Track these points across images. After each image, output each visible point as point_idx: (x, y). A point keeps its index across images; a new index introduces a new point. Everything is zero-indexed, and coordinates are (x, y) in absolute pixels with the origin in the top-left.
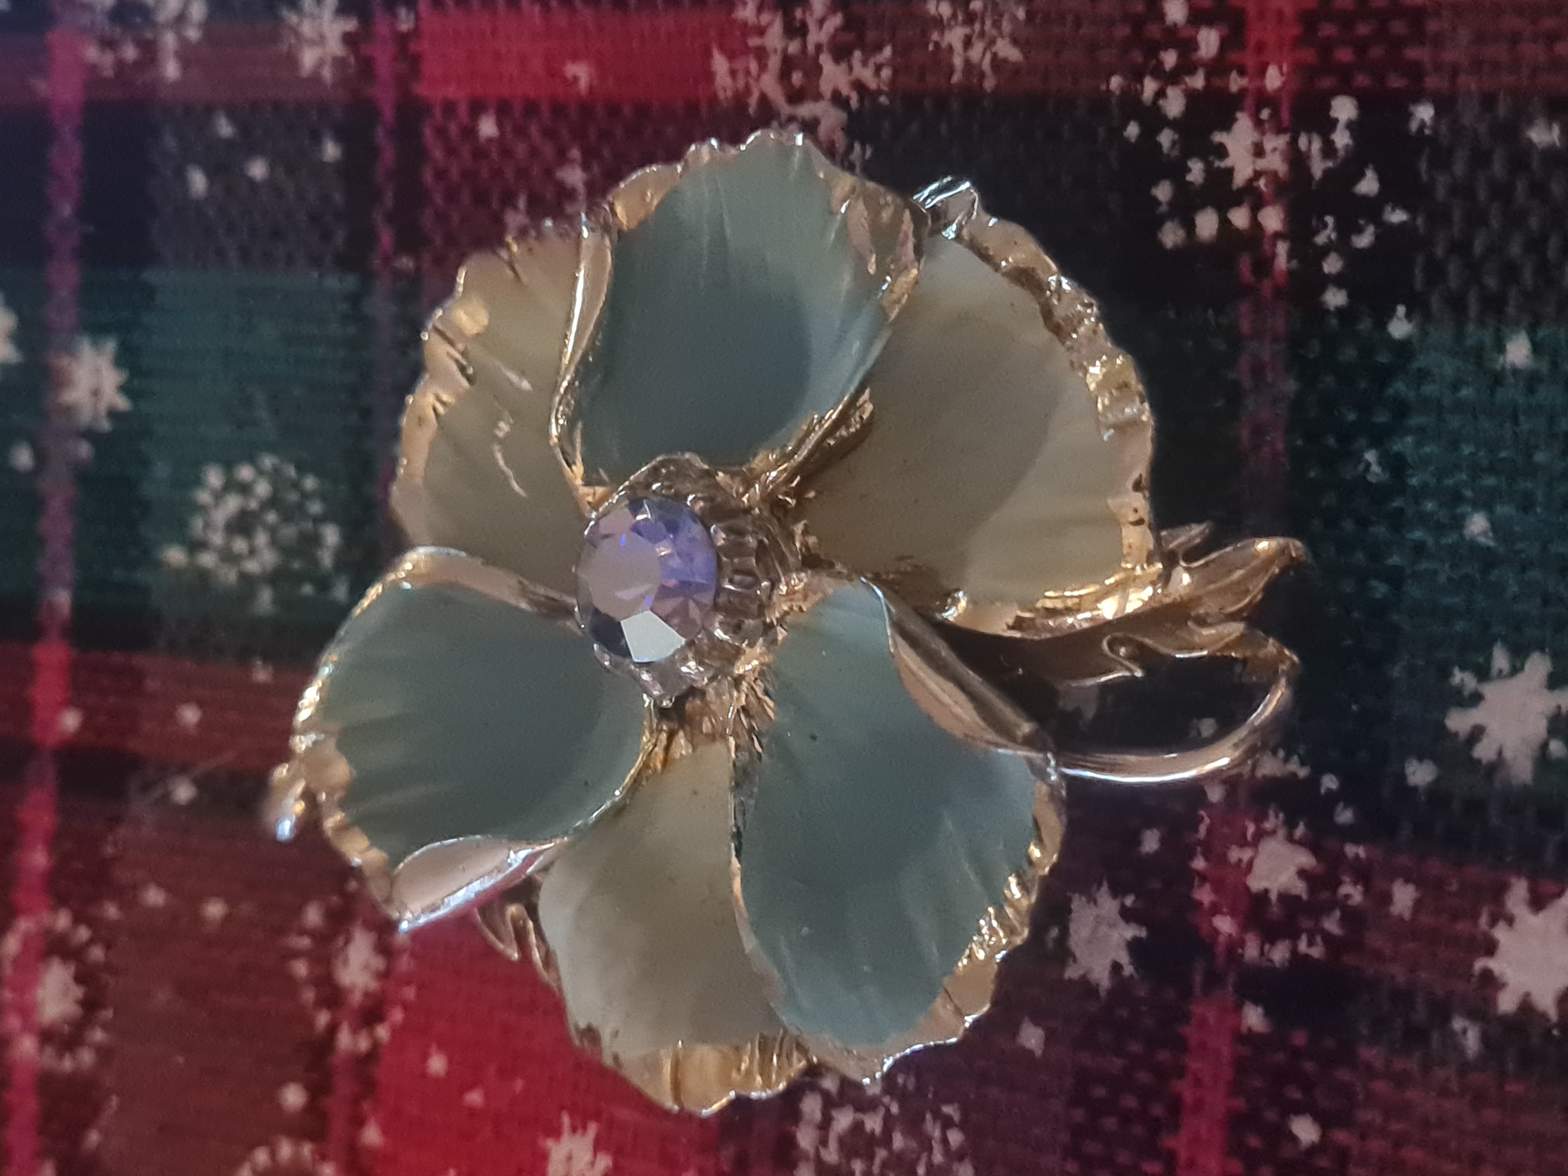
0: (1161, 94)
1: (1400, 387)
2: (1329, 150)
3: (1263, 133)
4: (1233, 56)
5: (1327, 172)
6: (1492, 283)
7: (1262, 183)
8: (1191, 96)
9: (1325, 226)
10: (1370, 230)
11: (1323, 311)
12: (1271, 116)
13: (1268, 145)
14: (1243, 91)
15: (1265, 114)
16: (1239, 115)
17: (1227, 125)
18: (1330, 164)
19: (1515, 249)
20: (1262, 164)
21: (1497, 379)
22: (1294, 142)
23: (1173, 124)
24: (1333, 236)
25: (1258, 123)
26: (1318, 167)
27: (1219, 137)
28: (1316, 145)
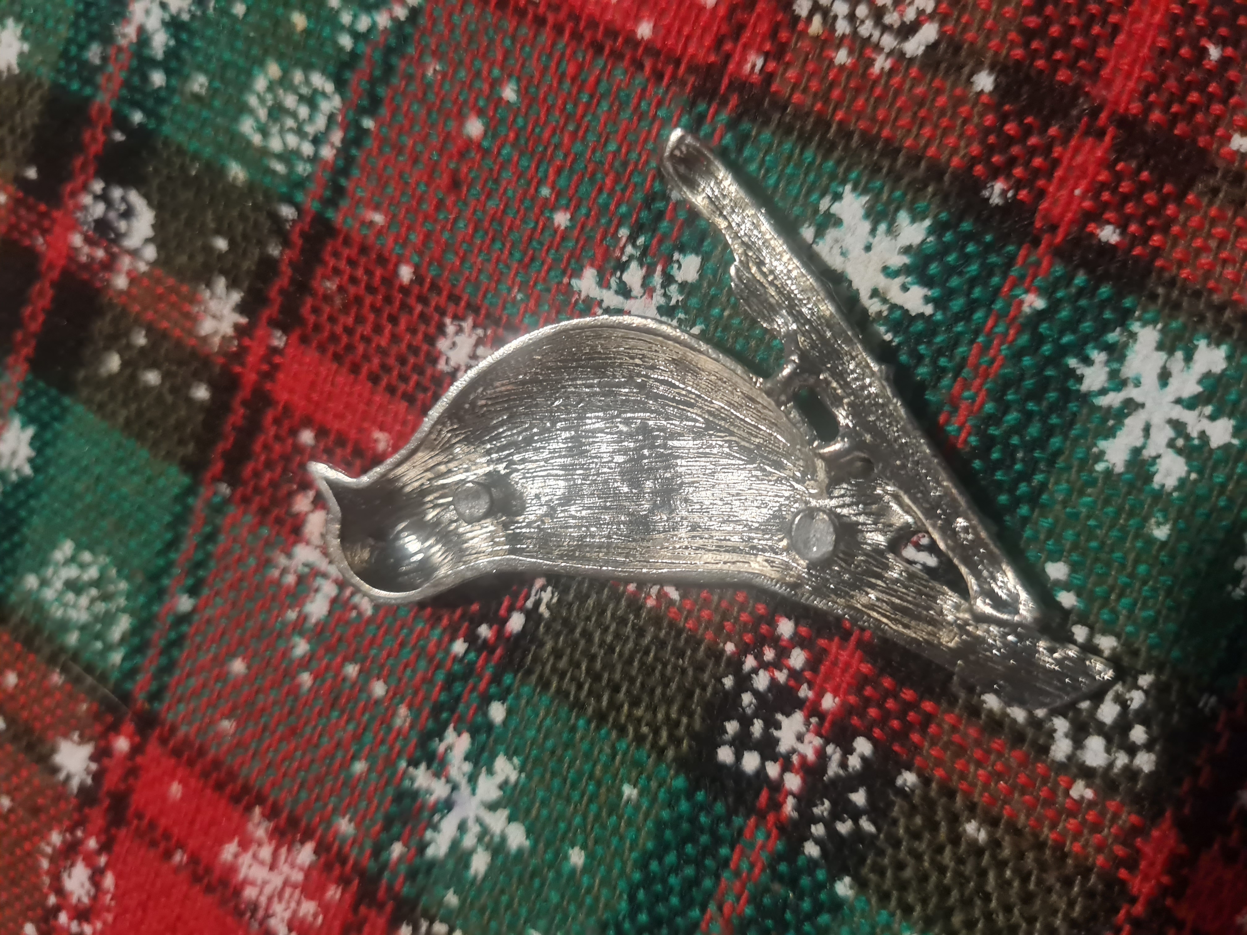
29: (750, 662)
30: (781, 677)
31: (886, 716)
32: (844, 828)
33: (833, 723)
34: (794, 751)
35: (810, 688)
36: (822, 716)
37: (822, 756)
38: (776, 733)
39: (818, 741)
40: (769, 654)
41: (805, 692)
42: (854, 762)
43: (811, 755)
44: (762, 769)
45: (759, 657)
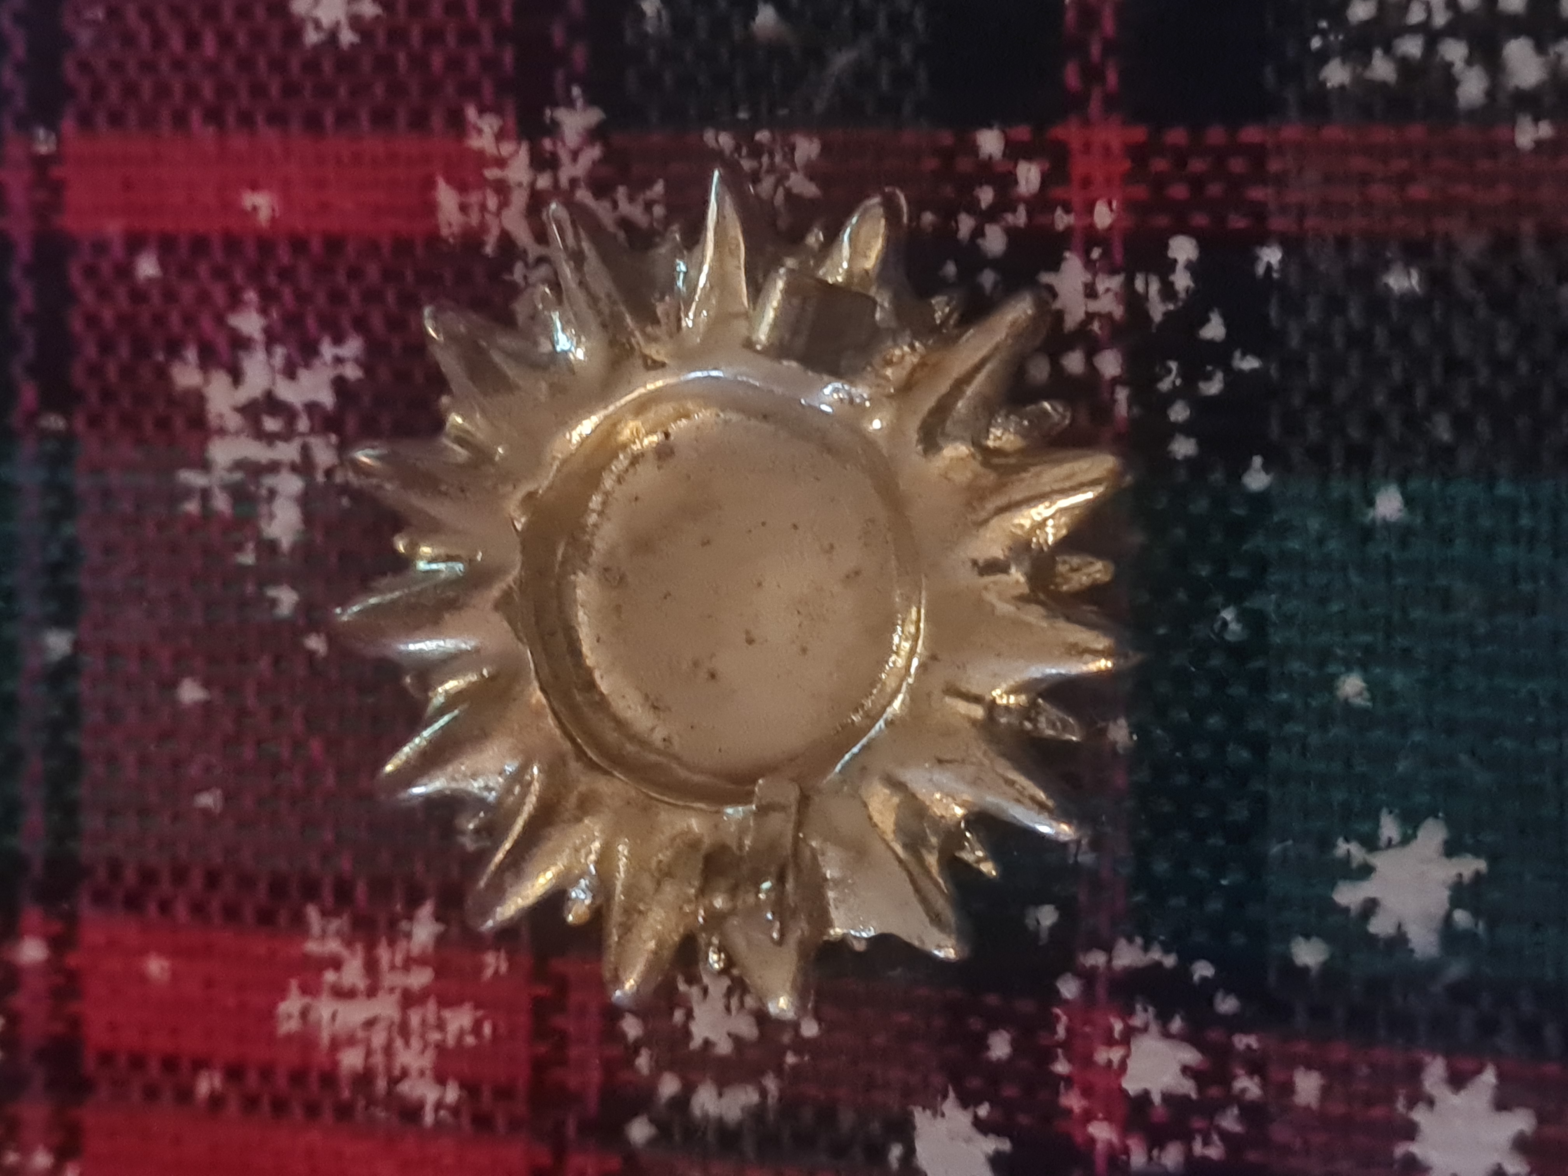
0: (978, 232)
1: (1257, 542)
2: (1168, 292)
3: (1095, 275)
4: (1058, 192)
5: (1167, 314)
6: (1355, 433)
7: (1096, 326)
8: (1012, 233)
9: (1169, 371)
10: (1219, 376)
11: (1172, 462)
12: (1103, 256)
13: (1101, 287)
14: (1069, 230)
15: (1096, 254)
16: (1067, 254)
17: (1055, 265)
18: (1171, 307)
19: (1379, 399)
20: (1095, 306)
21: (1367, 533)
22: (1129, 282)
23: (995, 263)
24: (1178, 382)
25: (1089, 264)
26: (1157, 310)
27: (1046, 278)
28: (1155, 287)
29: (966, 224)
30: (1020, 218)
31: (1197, 183)
32: (1213, 387)
33: (1126, 243)
34: (1090, 317)
35: (1068, 211)
36: (1104, 241)
37: (1133, 301)
38: (1055, 305)
39: (1115, 282)
40: (986, 196)
41: (1062, 220)
42: (1182, 281)
43: (1118, 311)
45: (972, 208)
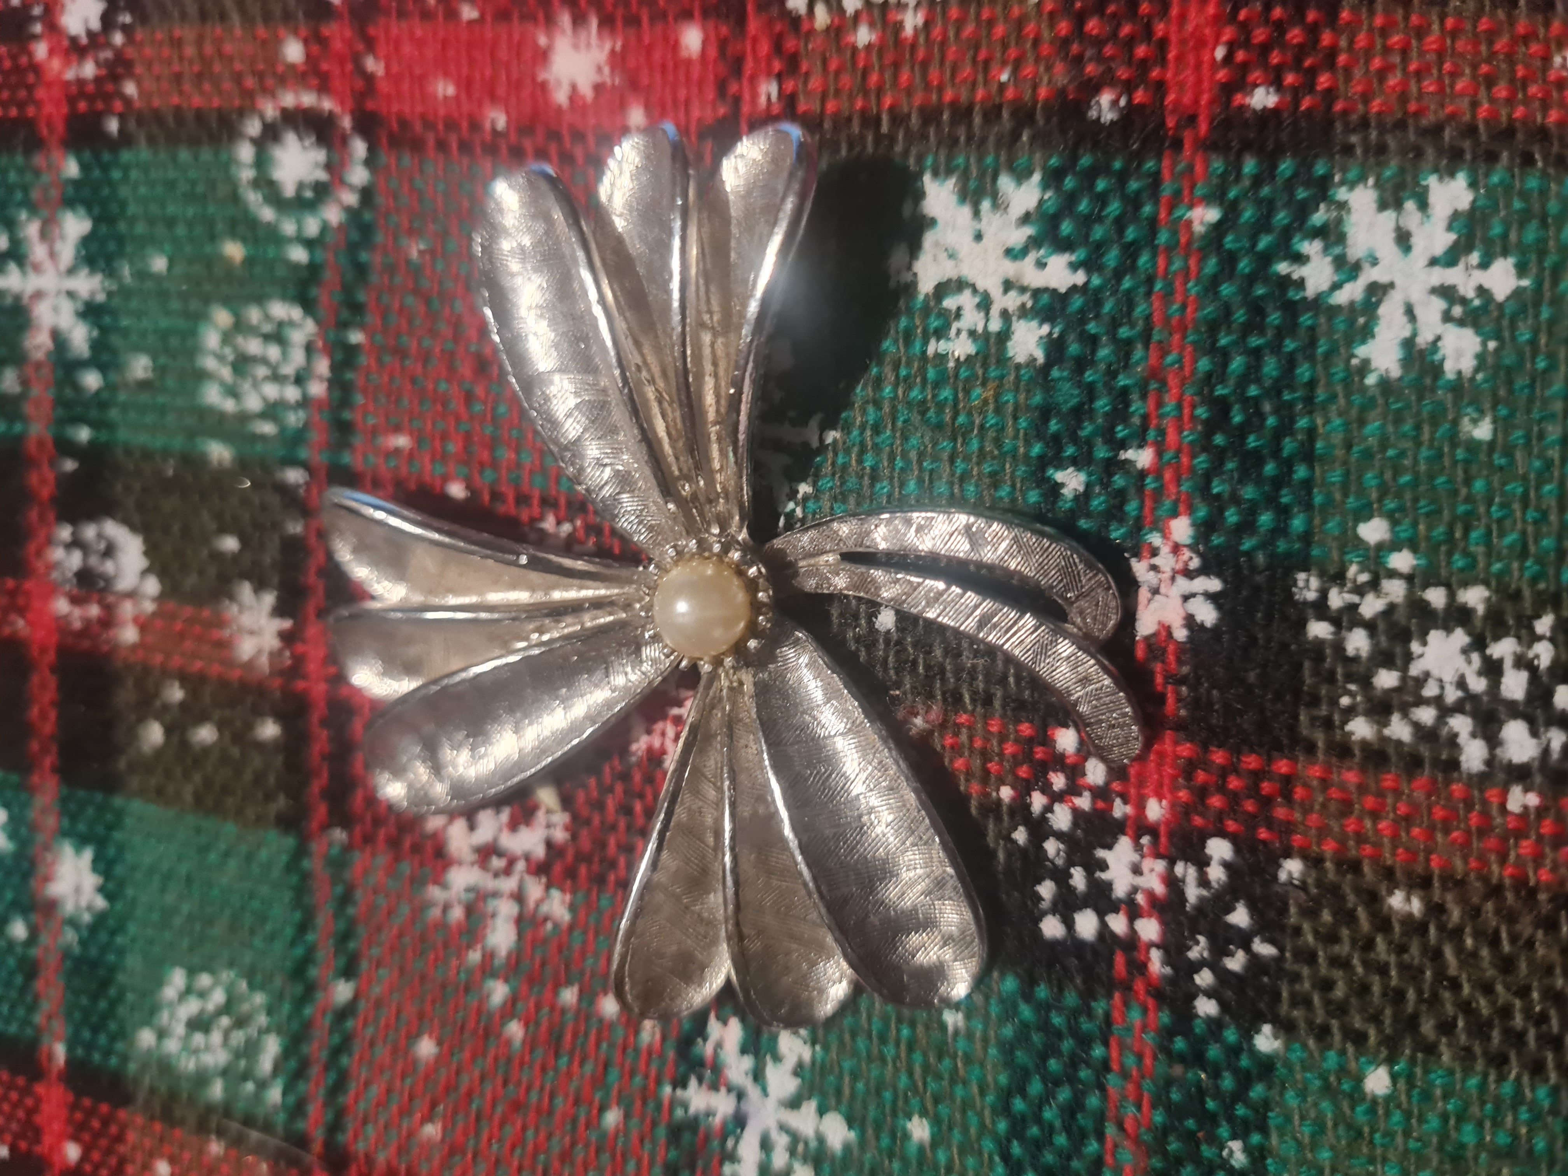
0: (1048, 808)
2: (1203, 880)
3: (1143, 856)
4: (1118, 787)
5: (1201, 899)
7: (1140, 898)
8: (1077, 813)
9: (1198, 943)
10: (1241, 956)
11: (1194, 1016)
12: (1150, 843)
13: (1146, 866)
14: (1126, 818)
15: (1145, 840)
16: (1121, 837)
17: (1109, 844)
18: (1205, 893)
20: (1140, 881)
22: (1170, 868)
23: (1059, 836)
24: (1206, 954)
25: (1138, 847)
26: (1193, 893)
27: (1101, 853)
28: (1192, 874)
29: (1039, 800)
30: (1084, 803)
31: (1234, 798)
32: (1235, 964)
33: (1171, 835)
34: (1135, 890)
35: (1126, 802)
36: (1152, 830)
37: (1173, 883)
38: (1104, 876)
39: (1160, 866)
40: (1058, 781)
41: (1120, 810)
42: (1216, 874)
43: (1159, 889)
44: (1104, 930)
45: (1046, 788)
